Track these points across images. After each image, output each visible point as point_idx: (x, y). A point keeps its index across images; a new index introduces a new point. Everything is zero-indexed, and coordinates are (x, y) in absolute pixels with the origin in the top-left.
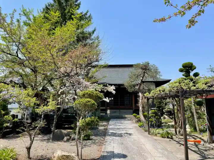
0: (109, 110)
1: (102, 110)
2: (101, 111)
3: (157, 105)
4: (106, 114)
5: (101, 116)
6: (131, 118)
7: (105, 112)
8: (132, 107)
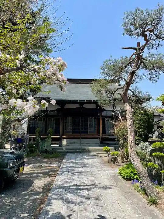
0: (65, 139)
1: (54, 140)
2: (52, 141)
3: (139, 132)
4: (61, 145)
5: (53, 149)
6: (98, 151)
7: (58, 142)
8: (99, 135)
